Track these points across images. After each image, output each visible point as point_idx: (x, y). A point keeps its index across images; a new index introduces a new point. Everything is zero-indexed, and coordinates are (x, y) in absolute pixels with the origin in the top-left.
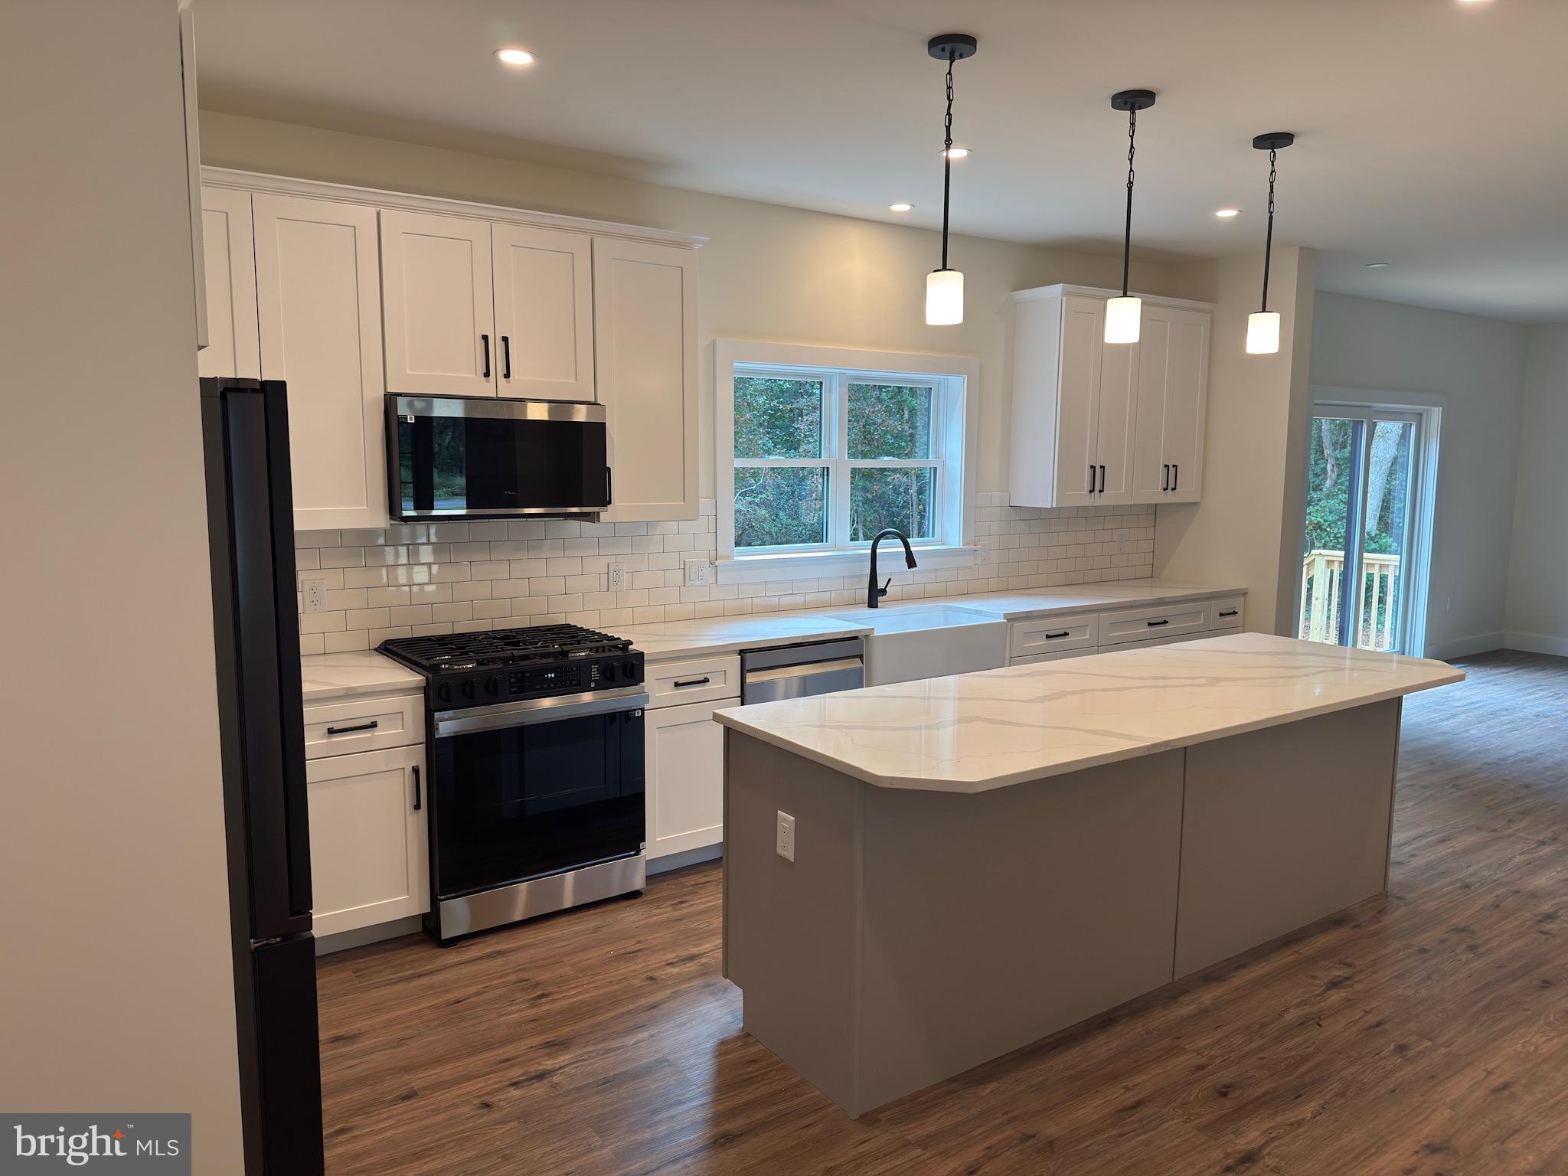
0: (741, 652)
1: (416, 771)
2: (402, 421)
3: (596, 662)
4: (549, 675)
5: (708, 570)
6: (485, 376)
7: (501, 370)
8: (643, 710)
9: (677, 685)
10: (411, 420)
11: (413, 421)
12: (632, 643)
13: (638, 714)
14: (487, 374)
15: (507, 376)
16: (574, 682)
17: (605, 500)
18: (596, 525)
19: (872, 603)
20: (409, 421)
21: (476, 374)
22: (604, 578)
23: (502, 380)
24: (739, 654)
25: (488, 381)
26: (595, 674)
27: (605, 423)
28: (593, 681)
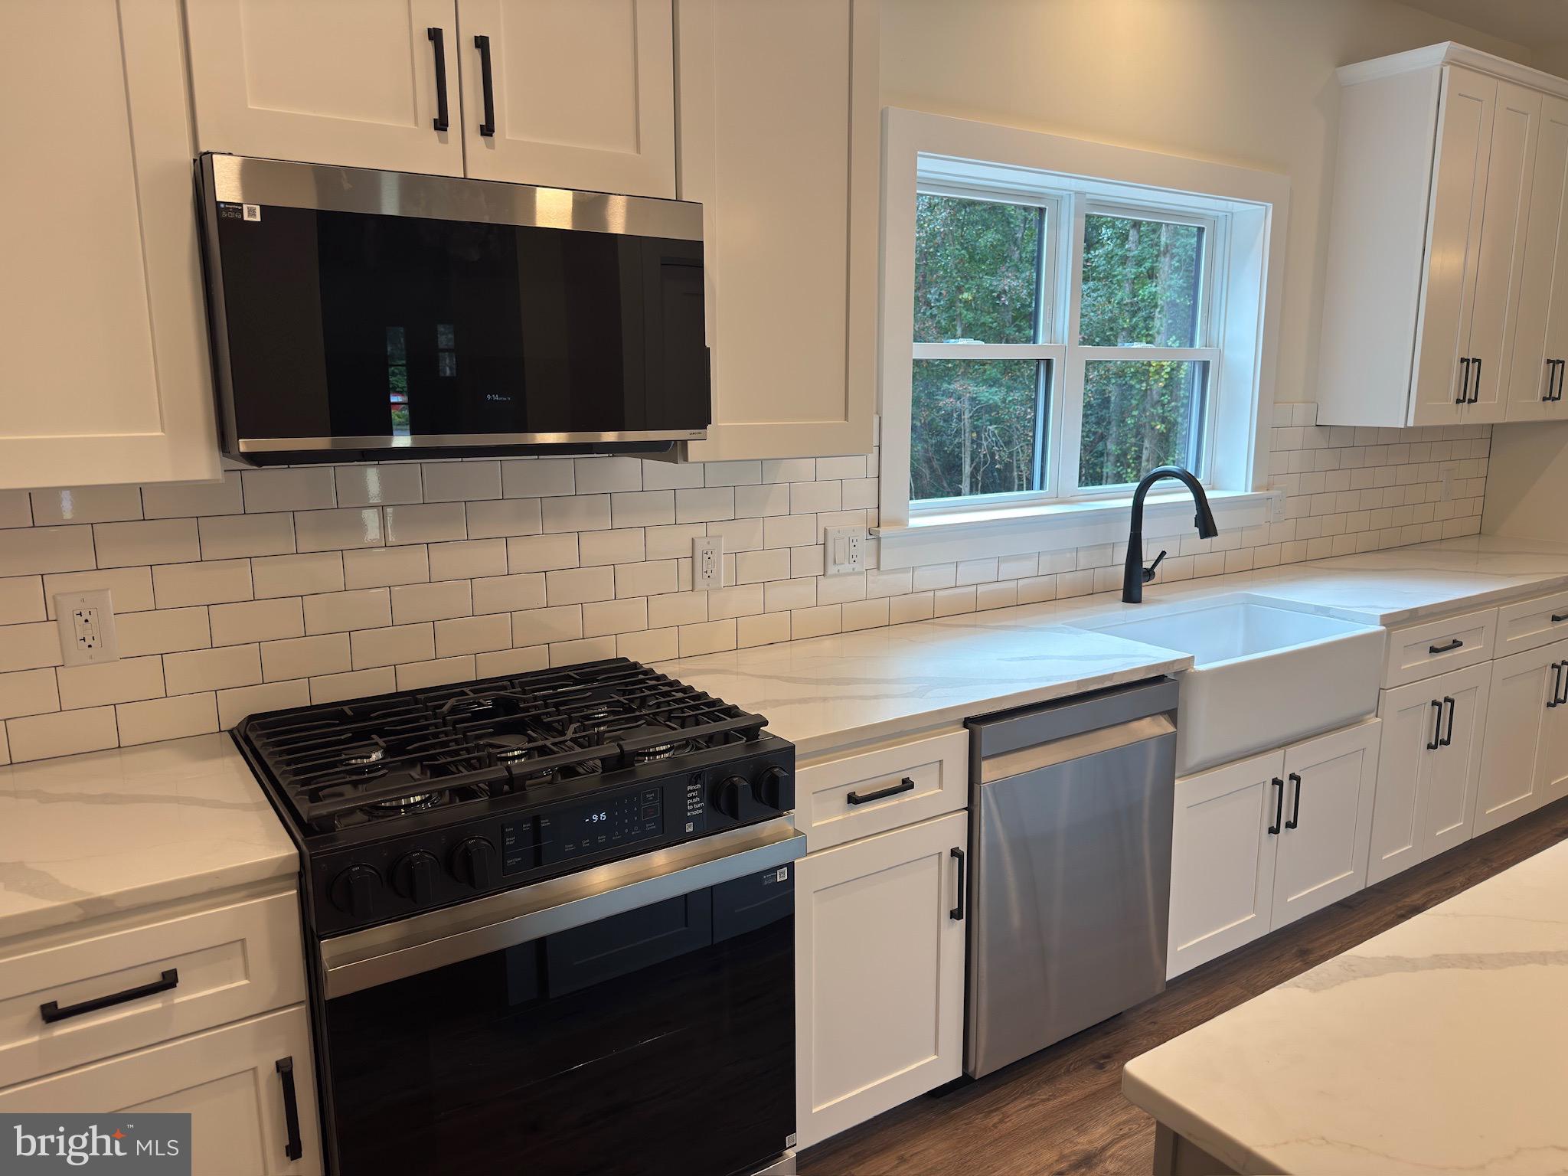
0: (967, 723)
1: (285, 1071)
2: (229, 215)
3: (695, 777)
4: (595, 817)
5: (866, 546)
6: (436, 129)
7: (475, 116)
8: (791, 866)
9: (853, 800)
10: (252, 215)
11: (258, 219)
12: (766, 723)
13: (782, 876)
14: (441, 124)
15: (487, 130)
16: (651, 826)
17: (699, 416)
18: (681, 466)
19: (1131, 595)
20: (246, 218)
21: (416, 123)
22: (686, 564)
23: (476, 141)
24: (965, 726)
25: (444, 141)
26: (695, 806)
27: (703, 242)
28: (689, 819)
